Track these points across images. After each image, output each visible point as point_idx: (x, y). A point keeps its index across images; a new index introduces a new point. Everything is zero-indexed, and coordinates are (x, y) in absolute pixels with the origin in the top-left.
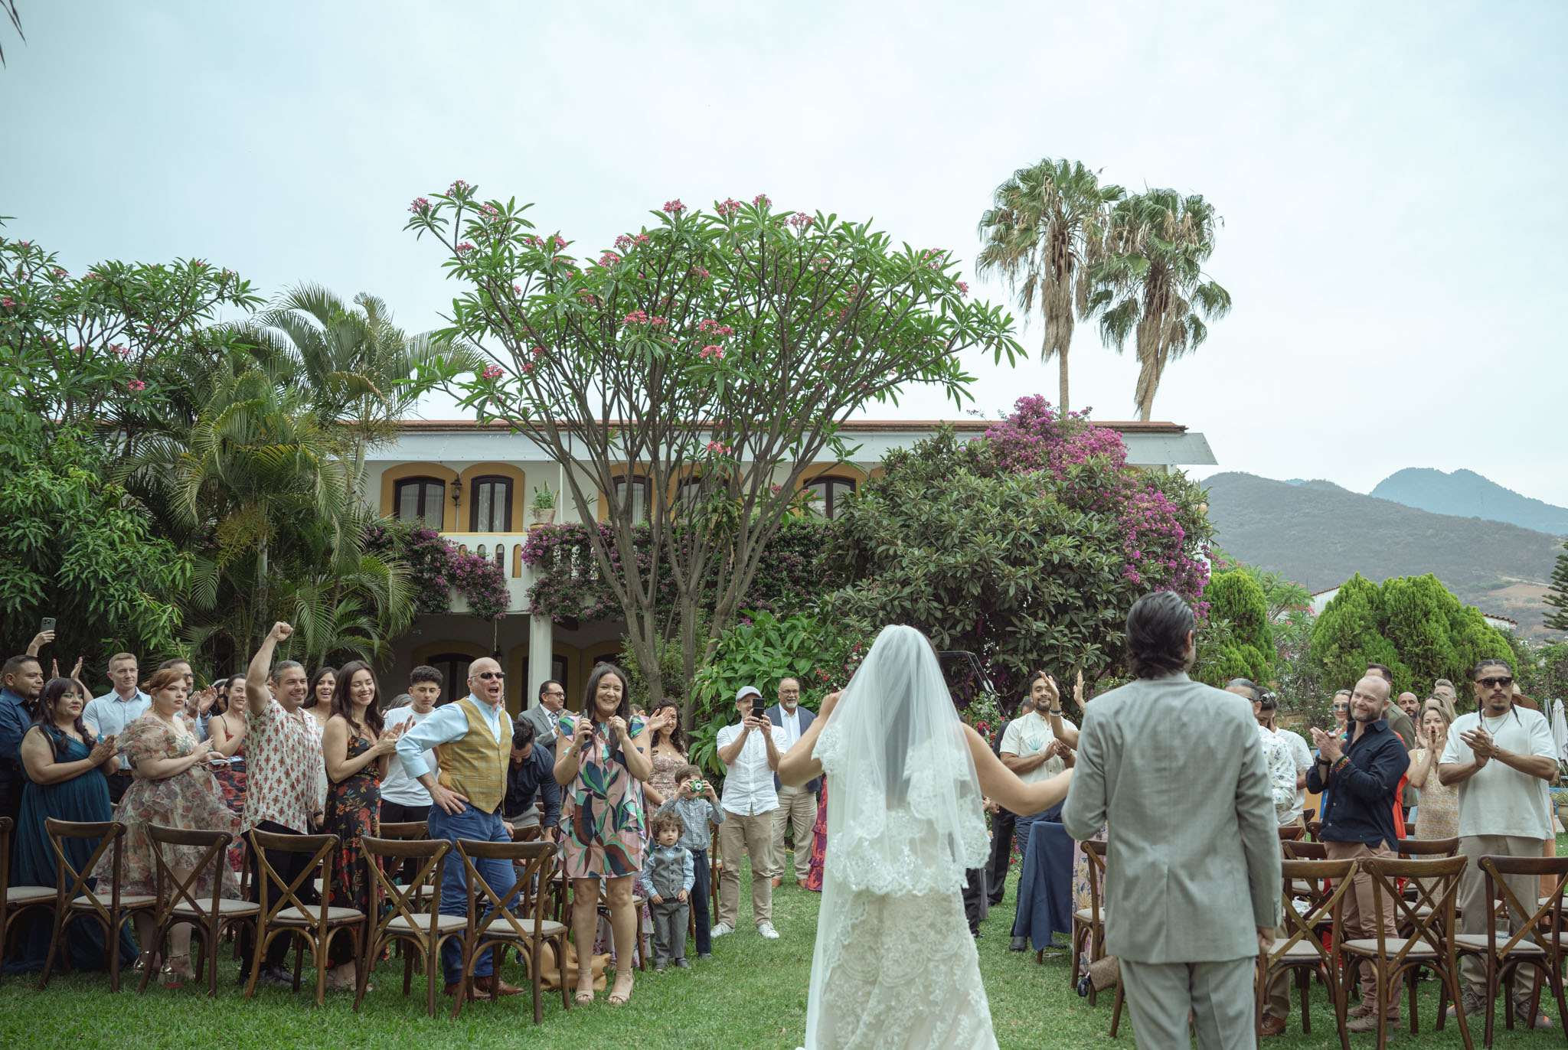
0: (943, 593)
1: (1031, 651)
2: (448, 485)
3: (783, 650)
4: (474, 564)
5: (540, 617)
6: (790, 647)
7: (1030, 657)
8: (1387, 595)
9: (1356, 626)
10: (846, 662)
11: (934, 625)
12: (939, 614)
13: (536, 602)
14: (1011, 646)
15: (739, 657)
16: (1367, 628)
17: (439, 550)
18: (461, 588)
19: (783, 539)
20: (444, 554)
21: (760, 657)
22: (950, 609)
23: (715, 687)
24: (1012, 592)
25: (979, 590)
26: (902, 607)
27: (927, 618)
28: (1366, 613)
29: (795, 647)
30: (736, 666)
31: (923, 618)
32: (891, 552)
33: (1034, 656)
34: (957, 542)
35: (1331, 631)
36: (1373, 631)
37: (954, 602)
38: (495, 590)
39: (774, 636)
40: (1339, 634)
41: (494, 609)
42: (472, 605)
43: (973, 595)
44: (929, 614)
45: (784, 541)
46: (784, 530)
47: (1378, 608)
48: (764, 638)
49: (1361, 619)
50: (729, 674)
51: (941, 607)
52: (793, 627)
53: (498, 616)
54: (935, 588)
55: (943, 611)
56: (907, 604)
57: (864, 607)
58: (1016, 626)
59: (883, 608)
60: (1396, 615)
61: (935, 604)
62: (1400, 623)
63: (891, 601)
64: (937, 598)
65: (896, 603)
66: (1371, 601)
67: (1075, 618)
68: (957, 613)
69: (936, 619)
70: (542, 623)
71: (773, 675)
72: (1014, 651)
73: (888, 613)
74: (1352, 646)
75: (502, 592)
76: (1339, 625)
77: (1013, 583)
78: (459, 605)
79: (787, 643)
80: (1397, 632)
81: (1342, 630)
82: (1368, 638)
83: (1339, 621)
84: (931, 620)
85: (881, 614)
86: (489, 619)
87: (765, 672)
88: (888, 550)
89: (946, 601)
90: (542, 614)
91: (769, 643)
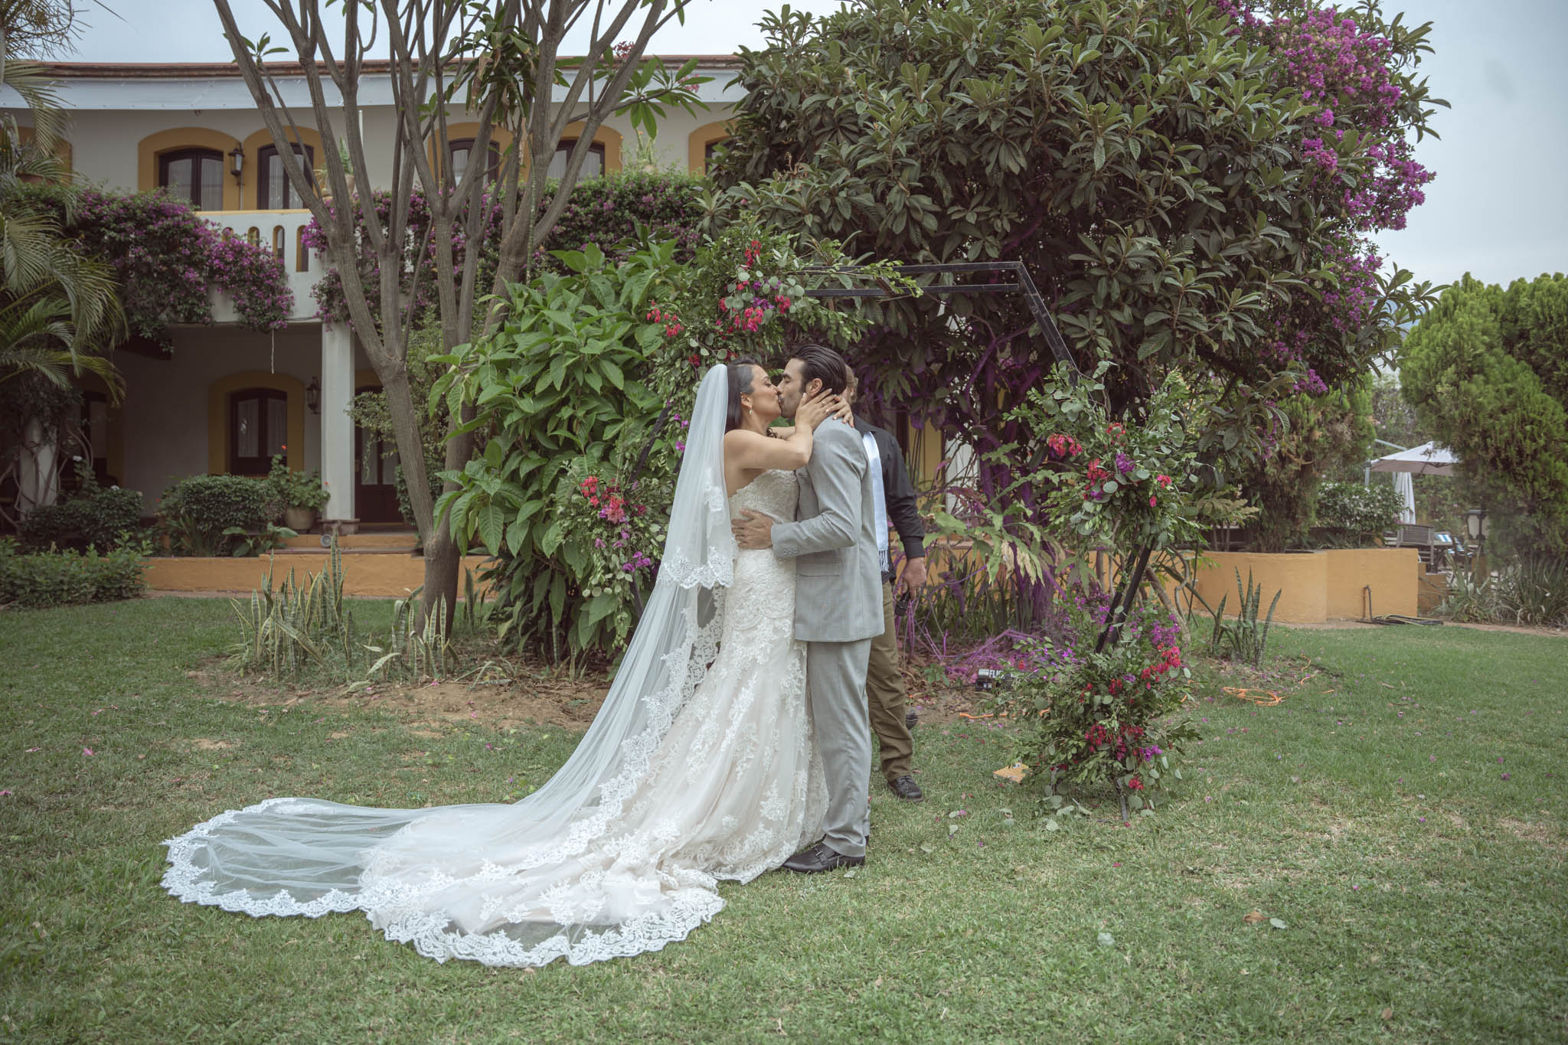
0: (940, 179)
1: (1118, 307)
2: (226, 157)
3: (614, 308)
4: (238, 251)
5: (333, 326)
6: (628, 306)
7: (1116, 315)
8: (1524, 301)
9: (1477, 343)
10: (725, 294)
11: (922, 248)
12: (931, 223)
13: (328, 306)
14: (1074, 297)
15: (526, 324)
16: (1490, 347)
17: (194, 234)
18: (225, 286)
19: (668, 204)
20: (197, 238)
21: (565, 319)
22: (955, 213)
23: (475, 381)
24: (1099, 160)
25: (1023, 162)
26: (854, 206)
27: (907, 229)
28: (1489, 325)
29: (636, 301)
30: (517, 338)
31: (898, 229)
32: (831, 104)
33: (1125, 316)
34: (972, 61)
35: (1440, 350)
36: (1499, 350)
37: (962, 199)
38: (272, 290)
39: (601, 285)
40: (1454, 354)
41: (270, 315)
42: (241, 309)
43: (1009, 174)
44: (912, 221)
45: (672, 209)
46: (670, 190)
47: (1504, 319)
48: (583, 291)
49: (1484, 333)
50: (502, 355)
51: (937, 208)
52: (641, 267)
53: (275, 325)
54: (924, 167)
55: (940, 216)
56: (867, 199)
57: (777, 210)
58: (1088, 252)
59: (816, 210)
60: (1542, 327)
61: (925, 201)
62: (1549, 338)
63: (832, 194)
64: (928, 187)
65: (843, 194)
66: (1494, 310)
67: (1202, 243)
68: (971, 218)
69: (925, 234)
70: (337, 333)
71: (586, 351)
72: (1081, 308)
73: (825, 220)
74: (1470, 373)
75: (281, 292)
76: (1454, 341)
77: (1101, 142)
78: (224, 312)
79: (623, 298)
80: (1542, 351)
81: (1458, 347)
82: (1492, 360)
83: (1454, 335)
84: (915, 236)
85: (809, 220)
86: (265, 330)
87: (571, 347)
88: (824, 102)
89: (947, 195)
90: (337, 321)
91: (591, 299)
